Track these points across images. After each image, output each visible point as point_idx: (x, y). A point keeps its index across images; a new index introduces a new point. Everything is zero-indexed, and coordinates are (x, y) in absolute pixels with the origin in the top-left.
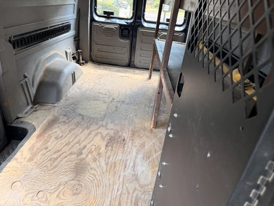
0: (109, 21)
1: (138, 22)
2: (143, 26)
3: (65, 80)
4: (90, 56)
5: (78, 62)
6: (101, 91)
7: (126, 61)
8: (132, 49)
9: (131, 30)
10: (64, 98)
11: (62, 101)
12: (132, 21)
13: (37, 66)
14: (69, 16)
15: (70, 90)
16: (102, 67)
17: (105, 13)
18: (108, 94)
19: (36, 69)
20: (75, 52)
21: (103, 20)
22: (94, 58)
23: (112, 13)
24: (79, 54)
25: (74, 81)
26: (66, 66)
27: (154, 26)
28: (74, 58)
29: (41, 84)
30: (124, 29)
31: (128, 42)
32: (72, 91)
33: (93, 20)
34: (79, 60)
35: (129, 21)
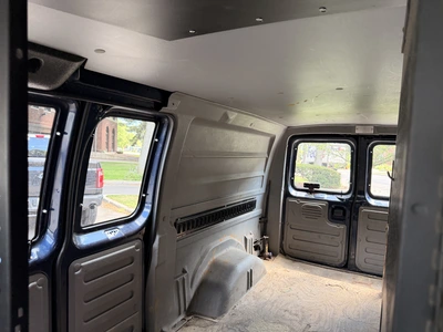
0: (312, 196)
1: (359, 199)
2: (368, 205)
3: (236, 282)
4: (281, 246)
5: (262, 255)
6: (289, 307)
7: (341, 258)
8: (351, 238)
9: (348, 210)
10: (230, 311)
11: (226, 316)
12: (349, 196)
13: (203, 258)
14: (255, 190)
15: (242, 299)
16: (298, 264)
17: (306, 185)
18: (300, 314)
19: (201, 262)
20: (259, 239)
21: (303, 195)
22: (286, 249)
23: (317, 186)
24: (263, 241)
25: (250, 284)
26: (241, 259)
28: (256, 248)
29: (204, 283)
30: (336, 208)
31: (342, 227)
32: (244, 302)
33: (287, 194)
34: (264, 251)
35: (343, 197)
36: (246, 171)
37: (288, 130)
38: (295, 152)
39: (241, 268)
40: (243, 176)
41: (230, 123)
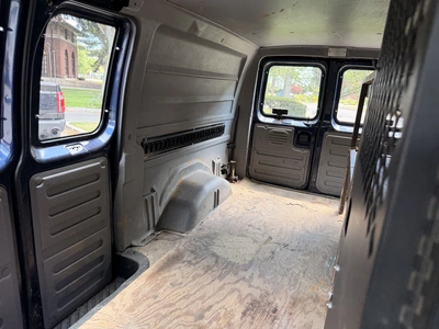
0: (280, 122)
1: (324, 124)
2: (333, 130)
3: (204, 200)
4: (247, 170)
5: (229, 178)
6: (253, 223)
7: (302, 181)
8: (313, 163)
9: (314, 136)
10: (198, 226)
11: (194, 230)
12: (315, 122)
13: (171, 178)
14: (224, 115)
15: (209, 216)
16: (262, 187)
17: (275, 111)
18: (262, 228)
19: (169, 182)
20: (226, 163)
21: (271, 120)
22: (252, 173)
23: (286, 112)
24: (231, 166)
25: (217, 202)
26: (209, 180)
27: (351, 130)
28: (223, 172)
29: (172, 202)
30: (302, 133)
31: (306, 152)
32: (210, 218)
33: (256, 120)
34: (230, 175)
35: (310, 123)
36: (215, 94)
37: (261, 50)
38: (266, 76)
39: (209, 188)
40: (212, 99)
41: (199, 35)
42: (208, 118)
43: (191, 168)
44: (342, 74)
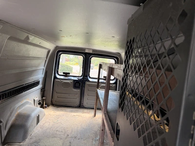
0: (67, 78)
1: (85, 78)
2: (89, 81)
3: (31, 122)
4: (52, 101)
5: (42, 107)
6: (58, 129)
7: (78, 103)
8: (82, 94)
9: (81, 84)
10: (29, 137)
11: (27, 140)
12: (82, 78)
14: (39, 76)
15: (35, 130)
16: (59, 109)
17: (64, 73)
18: (63, 131)
19: (10, 115)
20: (41, 99)
21: (62, 77)
22: (54, 102)
23: (69, 73)
24: (43, 100)
25: (38, 121)
26: (33, 111)
27: (96, 80)
28: (39, 104)
29: (13, 126)
30: (76, 82)
31: (78, 91)
32: (35, 131)
33: (55, 77)
34: (43, 105)
35: (79, 78)
36: (35, 67)
37: (57, 47)
38: (59, 58)
39: (34, 115)
40: (34, 69)
41: (30, 41)
42: (31, 78)
43: (23, 105)
44: (91, 59)
